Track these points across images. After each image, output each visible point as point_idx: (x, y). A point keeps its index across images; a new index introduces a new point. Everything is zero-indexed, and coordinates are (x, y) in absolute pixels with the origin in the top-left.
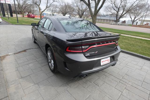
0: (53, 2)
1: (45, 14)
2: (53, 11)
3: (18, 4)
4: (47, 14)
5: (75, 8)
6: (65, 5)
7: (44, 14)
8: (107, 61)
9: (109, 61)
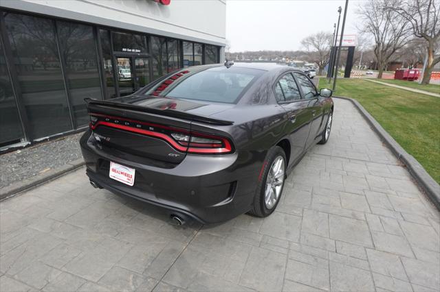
3: (378, 43)
8: (127, 177)
9: (131, 179)
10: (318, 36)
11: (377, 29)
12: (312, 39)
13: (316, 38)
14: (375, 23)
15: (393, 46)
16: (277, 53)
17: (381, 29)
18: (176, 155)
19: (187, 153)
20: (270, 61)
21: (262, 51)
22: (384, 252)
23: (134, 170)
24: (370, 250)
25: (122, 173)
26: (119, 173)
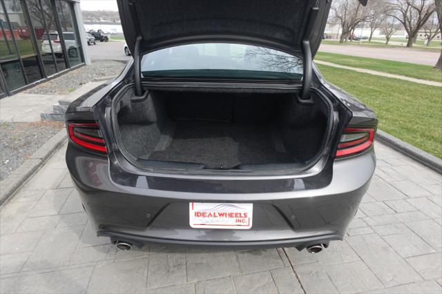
8: (235, 219)
9: (247, 219)
19: (336, 158)
20: (114, 23)
22: (416, 198)
23: (252, 205)
24: (408, 200)
25: (221, 215)
26: (215, 216)
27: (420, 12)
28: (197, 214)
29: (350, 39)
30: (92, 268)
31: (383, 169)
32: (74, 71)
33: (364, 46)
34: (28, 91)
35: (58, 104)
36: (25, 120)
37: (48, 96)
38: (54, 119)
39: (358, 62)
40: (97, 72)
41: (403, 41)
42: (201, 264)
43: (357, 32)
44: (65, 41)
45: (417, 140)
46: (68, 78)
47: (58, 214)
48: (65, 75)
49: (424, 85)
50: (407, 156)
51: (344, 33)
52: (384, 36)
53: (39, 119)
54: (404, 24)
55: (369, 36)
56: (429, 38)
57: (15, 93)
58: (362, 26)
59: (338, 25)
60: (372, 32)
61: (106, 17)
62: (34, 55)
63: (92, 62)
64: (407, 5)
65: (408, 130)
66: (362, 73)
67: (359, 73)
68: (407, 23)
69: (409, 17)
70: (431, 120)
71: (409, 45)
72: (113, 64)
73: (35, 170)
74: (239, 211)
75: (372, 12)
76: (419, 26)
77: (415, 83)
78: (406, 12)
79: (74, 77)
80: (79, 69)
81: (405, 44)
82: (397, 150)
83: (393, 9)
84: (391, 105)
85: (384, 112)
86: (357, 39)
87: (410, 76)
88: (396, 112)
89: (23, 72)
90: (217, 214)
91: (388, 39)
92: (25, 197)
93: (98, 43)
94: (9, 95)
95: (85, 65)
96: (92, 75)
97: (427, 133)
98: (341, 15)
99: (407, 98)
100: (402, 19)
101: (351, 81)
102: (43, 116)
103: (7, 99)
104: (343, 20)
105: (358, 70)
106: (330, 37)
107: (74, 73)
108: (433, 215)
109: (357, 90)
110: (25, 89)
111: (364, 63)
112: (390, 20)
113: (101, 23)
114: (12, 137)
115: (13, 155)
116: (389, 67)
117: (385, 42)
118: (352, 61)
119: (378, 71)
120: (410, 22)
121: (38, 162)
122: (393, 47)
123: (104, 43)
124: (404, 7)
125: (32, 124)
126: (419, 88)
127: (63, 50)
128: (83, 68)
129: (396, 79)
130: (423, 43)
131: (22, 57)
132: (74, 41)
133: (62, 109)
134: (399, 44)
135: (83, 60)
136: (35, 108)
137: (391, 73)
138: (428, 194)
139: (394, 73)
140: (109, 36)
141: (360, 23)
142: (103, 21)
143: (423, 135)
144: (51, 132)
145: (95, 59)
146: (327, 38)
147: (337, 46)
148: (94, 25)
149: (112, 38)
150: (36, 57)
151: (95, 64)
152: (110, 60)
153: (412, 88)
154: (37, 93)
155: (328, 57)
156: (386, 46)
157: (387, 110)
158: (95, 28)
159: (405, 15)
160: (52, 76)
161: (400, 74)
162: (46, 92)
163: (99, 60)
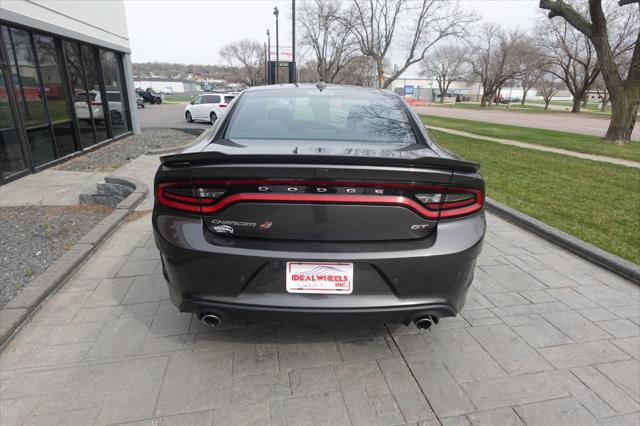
0: (441, 37)
1: (410, 90)
2: (444, 76)
3: (319, 59)
4: (419, 88)
5: (553, 54)
6: (503, 44)
7: (407, 90)
8: (334, 283)
9: (347, 283)
10: (242, 45)
11: (315, 41)
12: (235, 49)
13: (239, 48)
14: (313, 34)
15: (336, 63)
16: (178, 67)
17: (321, 42)
18: (424, 226)
19: (440, 219)
20: (170, 79)
21: (152, 62)
22: (558, 288)
23: (352, 265)
24: (549, 291)
25: (320, 278)
26: (313, 280)
27: (586, 67)
28: (294, 278)
29: (495, 101)
30: (167, 358)
31: (522, 257)
32: (117, 143)
33: (514, 110)
34: (59, 166)
35: (103, 182)
36: (58, 202)
37: (85, 174)
38: (97, 202)
39: (503, 132)
40: (150, 143)
41: (569, 105)
42: (296, 353)
43: (505, 93)
44: (109, 103)
45: (574, 228)
46: (110, 151)
47: (121, 304)
48: (106, 147)
49: (588, 160)
50: (554, 243)
51: (486, 94)
52: (542, 98)
53: (76, 202)
54: (567, 82)
55: (521, 98)
56: (603, 101)
57: (42, 169)
58: (511, 85)
59: (478, 84)
60: (525, 94)
61: (159, 72)
62: (68, 120)
63: (142, 130)
64: (568, 57)
65: (563, 216)
66: (507, 145)
67: (503, 145)
68: (571, 80)
69: (572, 74)
70: (594, 204)
71: (575, 110)
72: (170, 133)
73: (86, 257)
74: (339, 274)
75: (522, 67)
76: (587, 85)
77: (576, 158)
78: (568, 66)
79: (117, 150)
80: (125, 140)
81: (571, 109)
82: (542, 237)
83: (550, 63)
84: (543, 186)
85: (534, 194)
86: (506, 102)
87: (572, 150)
88: (549, 194)
89: (53, 142)
90: (315, 278)
91: (547, 102)
92: (77, 286)
93: (148, 105)
94: (33, 171)
95: (132, 134)
96: (143, 147)
97: (587, 220)
98: (480, 70)
99: (565, 177)
100: (564, 76)
101: (494, 155)
102: (82, 198)
103: (31, 177)
104: (484, 77)
105: (502, 141)
106: (468, 99)
107: (119, 145)
108: (577, 306)
109: (500, 167)
110: (54, 164)
111: (511, 132)
112: (548, 77)
113: (151, 80)
114: (43, 224)
115: (46, 246)
116: (545, 137)
117: (544, 106)
118: (496, 130)
119: (529, 143)
120: (574, 80)
121: (89, 247)
122: (554, 112)
123: (156, 106)
124: (566, 61)
125: (67, 208)
126: (581, 165)
127: (105, 115)
128: (130, 138)
129: (551, 153)
130: (595, 107)
131: (53, 123)
132: (120, 103)
133: (109, 189)
134: (563, 108)
135: (130, 128)
136: (68, 188)
137: (546, 145)
138: (574, 284)
139: (551, 146)
140: (163, 97)
141: (507, 81)
142: (154, 76)
143: (581, 222)
144: (93, 217)
145: (145, 126)
146: (464, 100)
147: (477, 112)
148: (142, 82)
149: (167, 99)
150: (71, 123)
151: (146, 132)
152: (165, 128)
153: (572, 164)
154: (70, 170)
155: (461, 125)
156: (545, 111)
157: (538, 192)
158: (144, 86)
159: (566, 71)
160: (89, 148)
161: (558, 147)
162: (82, 169)
163: (151, 128)
